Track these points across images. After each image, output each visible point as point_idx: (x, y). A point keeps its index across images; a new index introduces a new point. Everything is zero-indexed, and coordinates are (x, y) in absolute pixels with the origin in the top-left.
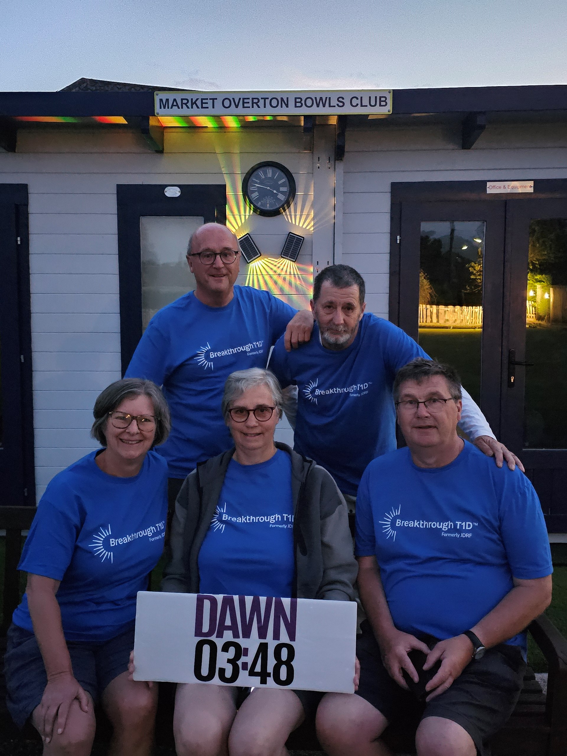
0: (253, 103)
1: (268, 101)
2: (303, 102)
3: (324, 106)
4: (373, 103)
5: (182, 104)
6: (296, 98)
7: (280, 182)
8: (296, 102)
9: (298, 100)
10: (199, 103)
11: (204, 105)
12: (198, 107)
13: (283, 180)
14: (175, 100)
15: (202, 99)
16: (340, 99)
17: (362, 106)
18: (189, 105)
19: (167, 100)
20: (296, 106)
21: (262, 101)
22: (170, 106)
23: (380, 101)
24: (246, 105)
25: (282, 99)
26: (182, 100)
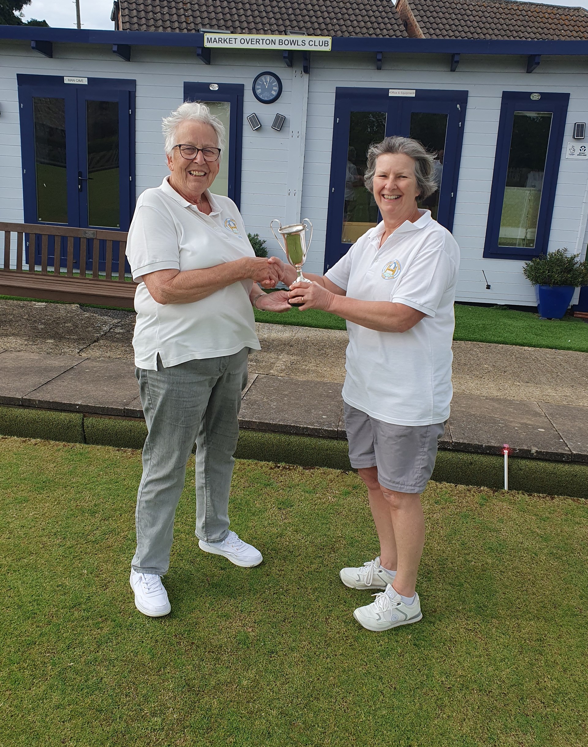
0: (256, 41)
1: (264, 41)
2: (283, 42)
3: (294, 45)
4: (321, 44)
5: (219, 41)
6: (279, 40)
7: (273, 84)
8: (279, 42)
9: (281, 41)
10: (228, 41)
11: (230, 42)
12: (227, 43)
13: (275, 83)
14: (215, 38)
15: (229, 39)
16: (304, 41)
17: (315, 45)
18: (223, 41)
19: (211, 38)
20: (279, 44)
21: (261, 41)
22: (212, 42)
23: (325, 43)
24: (253, 43)
25: (272, 40)
26: (219, 38)
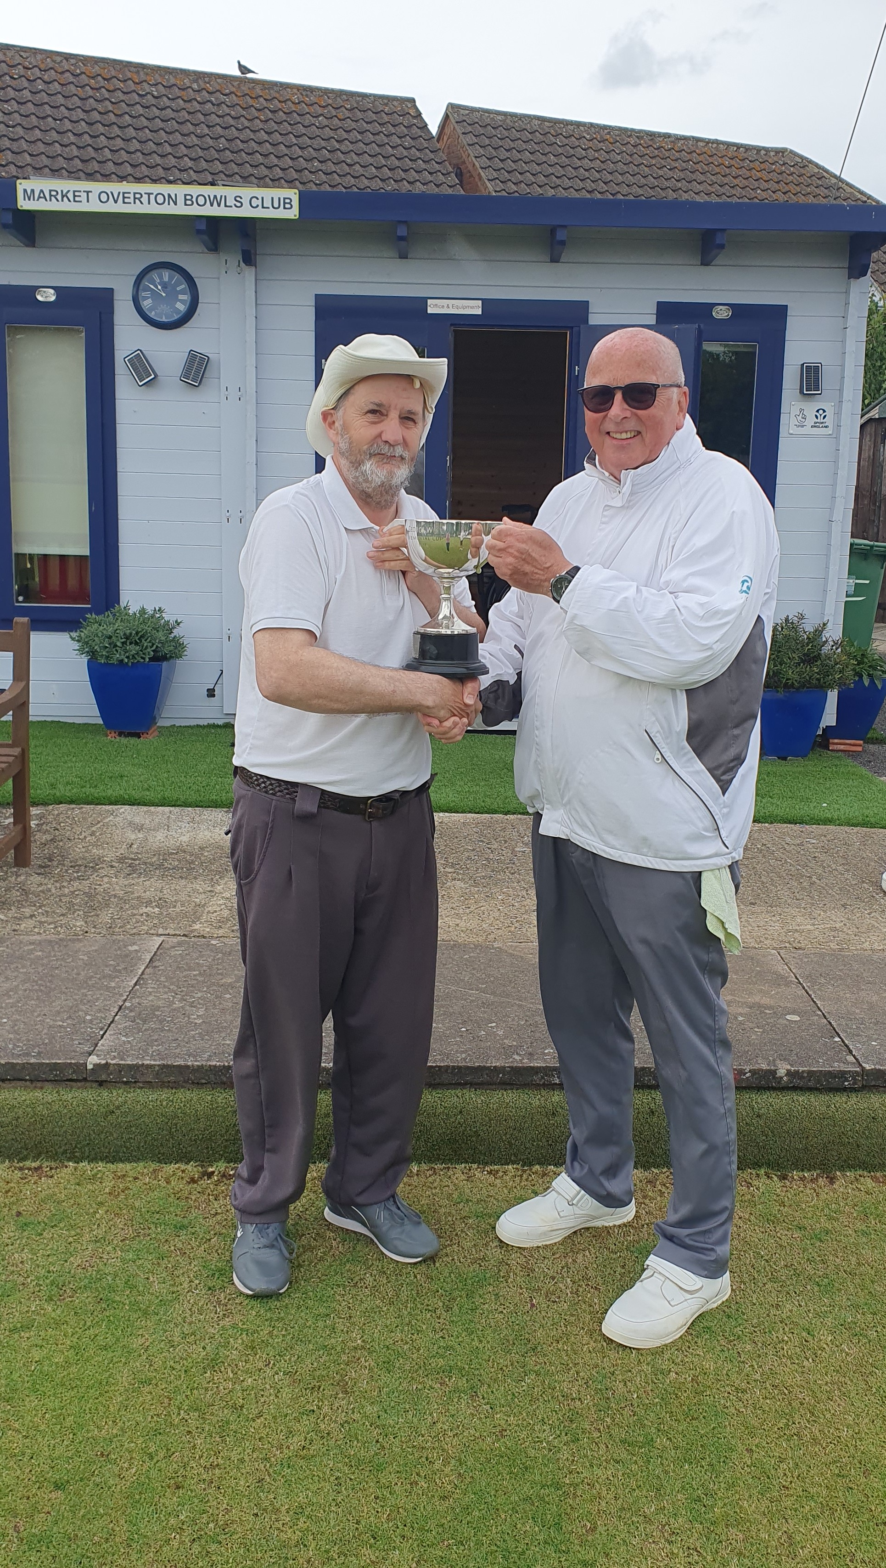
0: (135, 198)
1: (152, 197)
2: (194, 200)
3: (219, 205)
4: (276, 205)
5: (51, 195)
6: (185, 195)
7: (178, 289)
8: (186, 200)
9: (188, 197)
10: (71, 196)
11: (77, 199)
12: (69, 201)
13: (183, 286)
14: (42, 191)
15: (74, 192)
16: (238, 199)
17: (263, 207)
18: (59, 197)
19: (33, 191)
20: (186, 205)
21: (145, 197)
22: (36, 198)
23: (285, 203)
24: (126, 200)
25: (169, 196)
26: (50, 191)
